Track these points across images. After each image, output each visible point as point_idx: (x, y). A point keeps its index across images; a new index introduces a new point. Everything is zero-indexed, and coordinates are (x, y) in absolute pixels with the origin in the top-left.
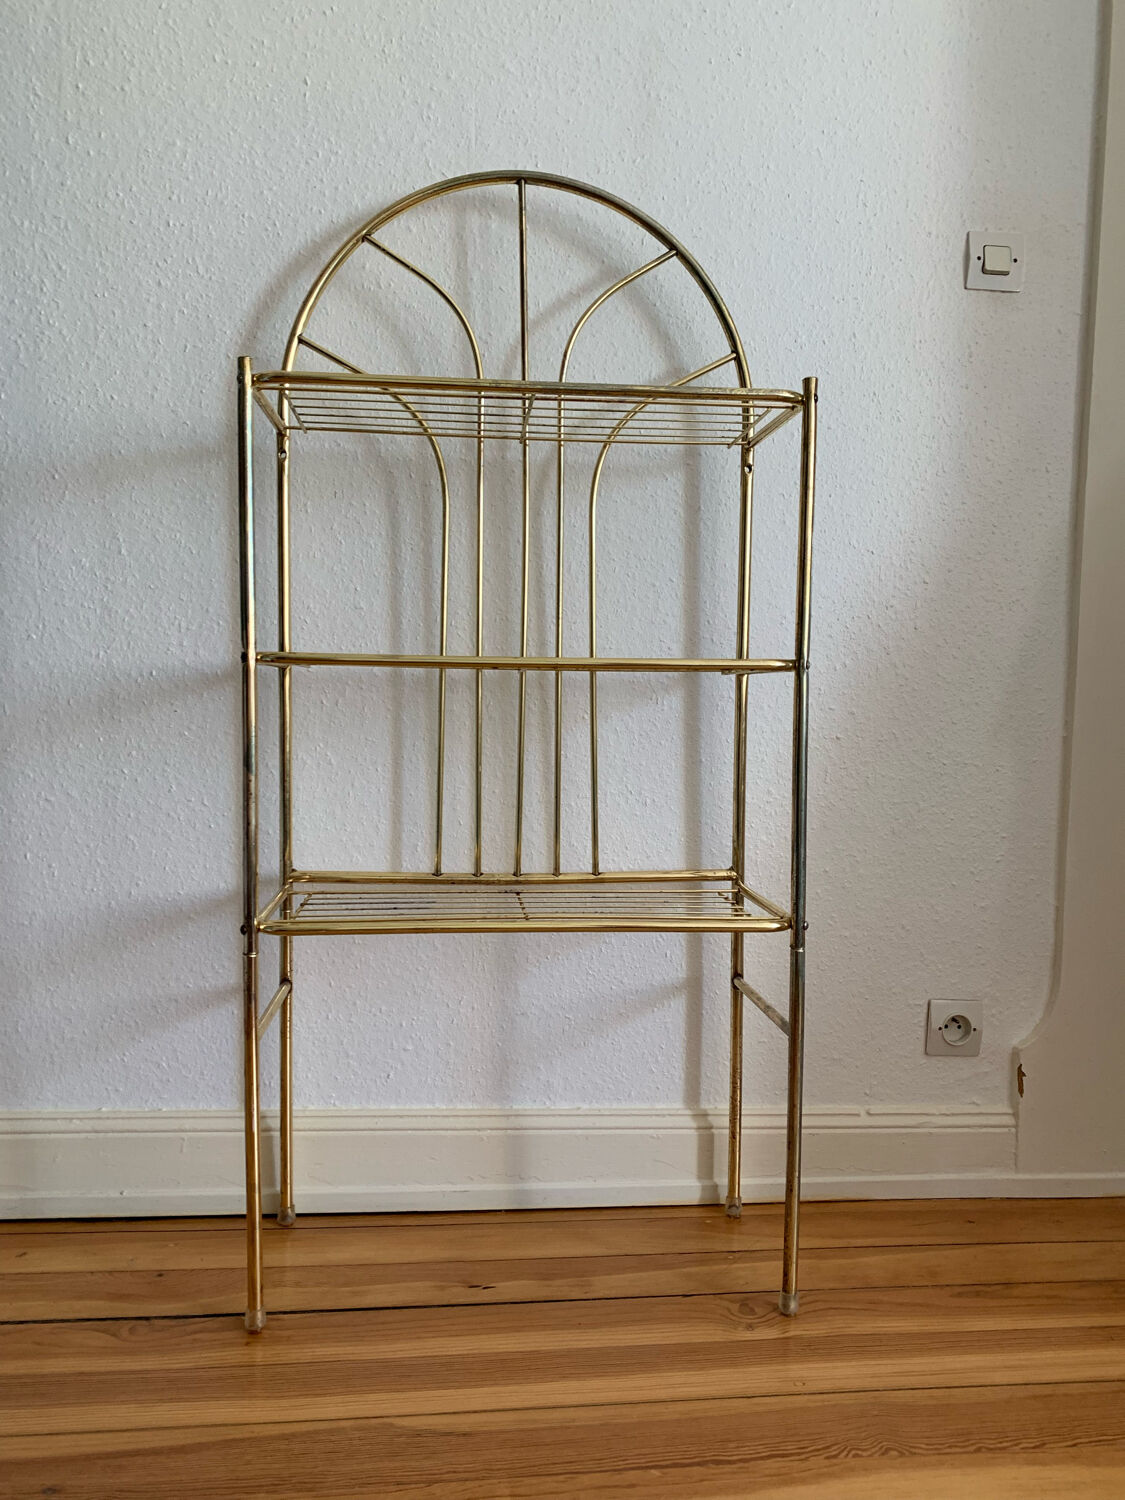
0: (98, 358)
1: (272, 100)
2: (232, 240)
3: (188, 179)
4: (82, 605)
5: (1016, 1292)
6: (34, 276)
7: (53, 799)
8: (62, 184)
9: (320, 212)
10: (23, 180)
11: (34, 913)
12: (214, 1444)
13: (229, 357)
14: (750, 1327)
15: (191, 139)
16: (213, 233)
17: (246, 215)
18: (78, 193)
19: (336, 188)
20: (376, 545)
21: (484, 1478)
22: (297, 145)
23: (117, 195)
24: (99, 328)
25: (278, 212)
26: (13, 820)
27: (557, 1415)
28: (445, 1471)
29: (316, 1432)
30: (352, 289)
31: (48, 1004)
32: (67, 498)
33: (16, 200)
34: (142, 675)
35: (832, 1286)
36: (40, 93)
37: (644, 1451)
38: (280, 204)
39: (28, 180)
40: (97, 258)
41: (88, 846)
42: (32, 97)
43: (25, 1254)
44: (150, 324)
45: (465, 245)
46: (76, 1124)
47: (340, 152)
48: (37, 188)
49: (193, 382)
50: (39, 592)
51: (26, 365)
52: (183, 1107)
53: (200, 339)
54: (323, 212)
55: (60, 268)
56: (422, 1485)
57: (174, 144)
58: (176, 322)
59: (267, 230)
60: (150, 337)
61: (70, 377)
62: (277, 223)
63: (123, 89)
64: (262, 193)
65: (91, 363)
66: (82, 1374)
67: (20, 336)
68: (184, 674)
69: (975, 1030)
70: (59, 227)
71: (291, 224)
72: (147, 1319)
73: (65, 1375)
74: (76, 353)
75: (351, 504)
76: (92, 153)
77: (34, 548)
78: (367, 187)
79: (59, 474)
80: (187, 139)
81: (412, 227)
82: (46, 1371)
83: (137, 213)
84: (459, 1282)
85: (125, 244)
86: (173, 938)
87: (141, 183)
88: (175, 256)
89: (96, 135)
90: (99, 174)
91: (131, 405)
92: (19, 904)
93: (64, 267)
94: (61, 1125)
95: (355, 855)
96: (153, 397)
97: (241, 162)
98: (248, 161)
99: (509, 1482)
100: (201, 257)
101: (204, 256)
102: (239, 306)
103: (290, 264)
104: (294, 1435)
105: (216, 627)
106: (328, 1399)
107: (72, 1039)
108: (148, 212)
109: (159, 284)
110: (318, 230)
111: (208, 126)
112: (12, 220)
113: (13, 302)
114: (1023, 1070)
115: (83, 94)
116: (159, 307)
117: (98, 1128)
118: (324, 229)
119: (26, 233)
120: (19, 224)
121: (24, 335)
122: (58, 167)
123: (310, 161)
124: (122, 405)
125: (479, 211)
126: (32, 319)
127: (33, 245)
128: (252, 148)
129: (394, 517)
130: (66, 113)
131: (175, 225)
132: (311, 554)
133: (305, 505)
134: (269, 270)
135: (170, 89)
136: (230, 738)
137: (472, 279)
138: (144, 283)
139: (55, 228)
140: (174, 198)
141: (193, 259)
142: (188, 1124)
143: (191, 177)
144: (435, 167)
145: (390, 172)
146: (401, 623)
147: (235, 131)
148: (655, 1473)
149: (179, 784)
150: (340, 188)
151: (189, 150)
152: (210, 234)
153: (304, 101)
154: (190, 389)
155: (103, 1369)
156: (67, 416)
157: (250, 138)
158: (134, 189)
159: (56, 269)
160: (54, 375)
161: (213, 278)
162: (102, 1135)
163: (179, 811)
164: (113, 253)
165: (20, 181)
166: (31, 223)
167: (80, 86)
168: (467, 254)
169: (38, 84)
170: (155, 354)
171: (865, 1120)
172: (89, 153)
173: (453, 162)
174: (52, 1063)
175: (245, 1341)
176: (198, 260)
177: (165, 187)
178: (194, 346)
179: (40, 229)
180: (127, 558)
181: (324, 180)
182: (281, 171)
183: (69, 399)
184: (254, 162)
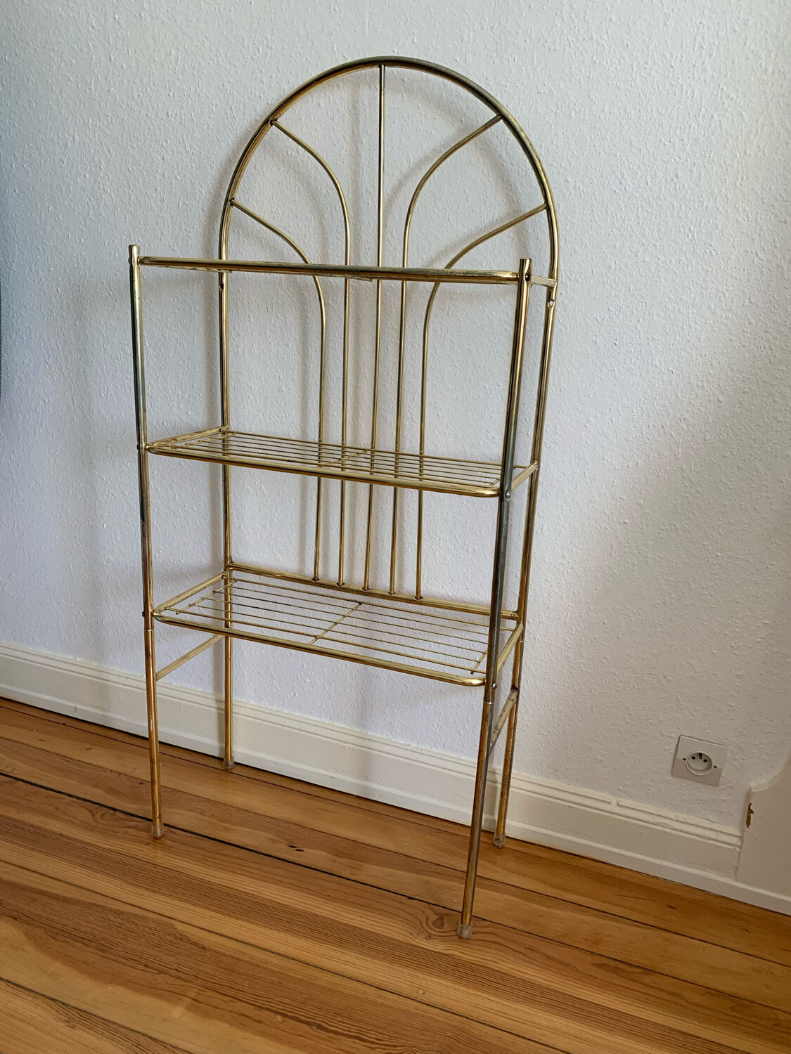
0: (131, 213)
1: (230, 11)
2: (205, 123)
3: (179, 79)
4: (127, 377)
5: (648, 979)
6: (96, 157)
7: (116, 494)
8: (108, 91)
9: (260, 97)
10: (88, 91)
11: (108, 559)
12: (84, 903)
13: (203, 209)
14: (430, 937)
15: (180, 48)
16: (194, 118)
17: (214, 103)
18: (117, 96)
19: (271, 77)
20: (293, 347)
21: (188, 981)
22: (245, 45)
23: (139, 96)
24: (131, 192)
25: (234, 100)
26: (97, 504)
27: (260, 955)
28: (174, 967)
29: (135, 915)
30: (280, 156)
31: (117, 612)
32: (117, 307)
33: (84, 106)
34: (158, 424)
35: (514, 925)
36: (94, 25)
37: (285, 1000)
38: (235, 92)
39: (90, 90)
40: (129, 142)
41: (134, 525)
42: (90, 29)
43: (90, 749)
44: (159, 188)
45: (358, 114)
46: (129, 682)
47: (274, 47)
48: (95, 95)
49: (183, 228)
50: (104, 367)
51: (93, 219)
52: (184, 685)
53: (187, 198)
54: (262, 96)
55: (109, 152)
56: (156, 972)
57: (171, 53)
58: (173, 186)
59: (226, 113)
60: (159, 197)
61: (116, 227)
62: (233, 108)
63: (140, 15)
64: (223, 85)
65: (127, 217)
66: (61, 835)
67: (90, 200)
68: (181, 426)
69: (715, 767)
70: (108, 122)
71: (242, 107)
72: (115, 810)
73: (53, 833)
74: (119, 210)
75: (278, 317)
76: (124, 66)
77: (101, 339)
78: (291, 73)
79: (112, 292)
80: (178, 49)
81: (321, 103)
82: (48, 827)
83: (150, 109)
84: (287, 840)
85: (144, 131)
86: (178, 587)
87: (152, 85)
88: (172, 137)
89: (126, 53)
90: (129, 81)
91: (149, 245)
92: (101, 552)
93: (111, 150)
94: (122, 680)
95: (278, 554)
96: (161, 239)
97: (211, 62)
98: (215, 61)
99: (199, 990)
100: (187, 138)
101: (189, 137)
102: (209, 172)
103: (241, 139)
104: (122, 913)
105: (198, 397)
106: (156, 896)
107: (129, 634)
108: (156, 106)
109: (163, 159)
110: (258, 110)
111: (191, 37)
112: (83, 119)
113: (85, 176)
114: (751, 808)
115: (118, 22)
116: (163, 176)
117: (139, 686)
118: (262, 110)
119: (90, 127)
120: (86, 121)
121: (92, 199)
122: (106, 79)
123: (254, 57)
124: (144, 246)
125: (369, 86)
126: (96, 187)
127: (95, 136)
128: (217, 50)
129: (305, 327)
130: (109, 37)
131: (172, 115)
132: (253, 351)
133: (249, 316)
134: (228, 144)
135: (167, 11)
136: (206, 469)
137: (362, 143)
138: (155, 160)
139: (106, 123)
140: (171, 94)
141: (183, 140)
142: (184, 696)
143: (181, 78)
144: (338, 51)
145: (307, 59)
146: (308, 403)
147: (207, 38)
148: (279, 1018)
149: (180, 495)
150: (274, 75)
151: (180, 57)
152: (193, 120)
153: (251, 8)
154: (182, 233)
155: (73, 836)
156: (115, 253)
157: (216, 43)
158: (149, 90)
159: (107, 153)
160: (108, 226)
161: (194, 152)
162: (141, 691)
163: (180, 511)
164: (137, 138)
165: (86, 91)
166: (93, 120)
167: (116, 16)
168: (359, 122)
169: (94, 19)
170: (162, 209)
171: (613, 808)
172: (122, 67)
173: (352, 45)
174: (120, 645)
175: (149, 841)
176: (185, 139)
177: (166, 86)
178: (184, 203)
179: (98, 124)
180: (149, 348)
181: (263, 71)
182: (236, 67)
183: (116, 241)
184: (218, 61)
